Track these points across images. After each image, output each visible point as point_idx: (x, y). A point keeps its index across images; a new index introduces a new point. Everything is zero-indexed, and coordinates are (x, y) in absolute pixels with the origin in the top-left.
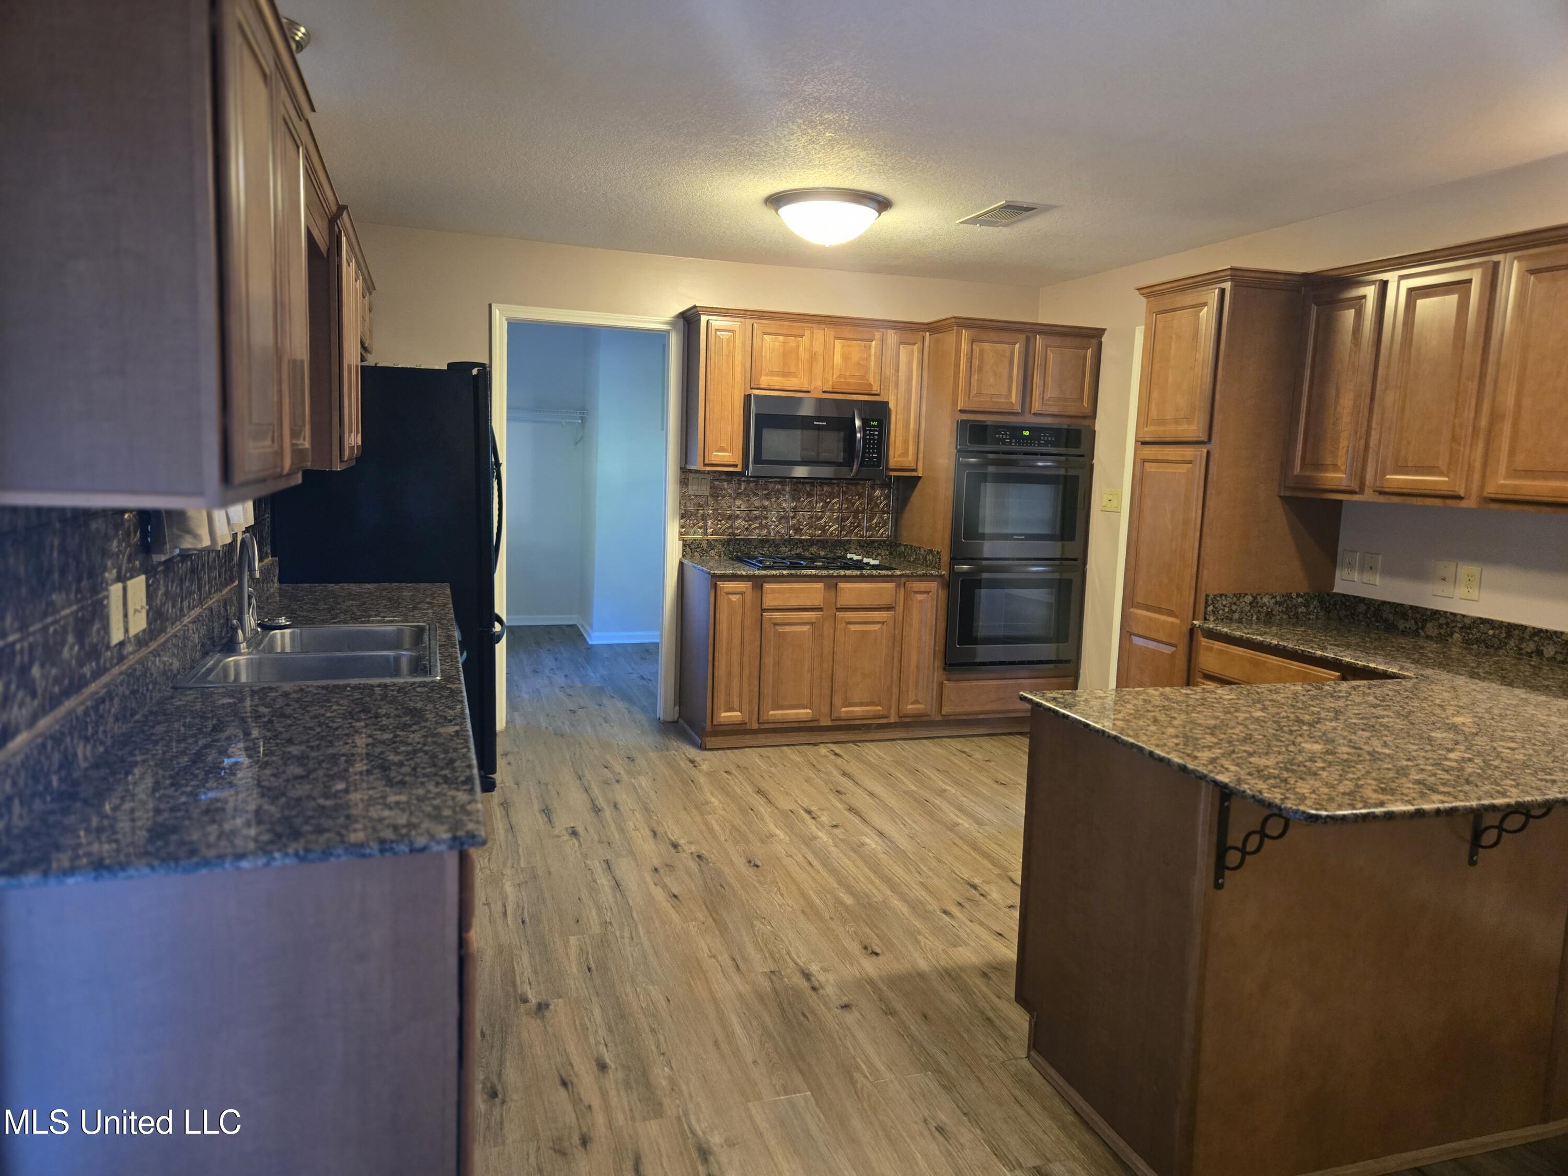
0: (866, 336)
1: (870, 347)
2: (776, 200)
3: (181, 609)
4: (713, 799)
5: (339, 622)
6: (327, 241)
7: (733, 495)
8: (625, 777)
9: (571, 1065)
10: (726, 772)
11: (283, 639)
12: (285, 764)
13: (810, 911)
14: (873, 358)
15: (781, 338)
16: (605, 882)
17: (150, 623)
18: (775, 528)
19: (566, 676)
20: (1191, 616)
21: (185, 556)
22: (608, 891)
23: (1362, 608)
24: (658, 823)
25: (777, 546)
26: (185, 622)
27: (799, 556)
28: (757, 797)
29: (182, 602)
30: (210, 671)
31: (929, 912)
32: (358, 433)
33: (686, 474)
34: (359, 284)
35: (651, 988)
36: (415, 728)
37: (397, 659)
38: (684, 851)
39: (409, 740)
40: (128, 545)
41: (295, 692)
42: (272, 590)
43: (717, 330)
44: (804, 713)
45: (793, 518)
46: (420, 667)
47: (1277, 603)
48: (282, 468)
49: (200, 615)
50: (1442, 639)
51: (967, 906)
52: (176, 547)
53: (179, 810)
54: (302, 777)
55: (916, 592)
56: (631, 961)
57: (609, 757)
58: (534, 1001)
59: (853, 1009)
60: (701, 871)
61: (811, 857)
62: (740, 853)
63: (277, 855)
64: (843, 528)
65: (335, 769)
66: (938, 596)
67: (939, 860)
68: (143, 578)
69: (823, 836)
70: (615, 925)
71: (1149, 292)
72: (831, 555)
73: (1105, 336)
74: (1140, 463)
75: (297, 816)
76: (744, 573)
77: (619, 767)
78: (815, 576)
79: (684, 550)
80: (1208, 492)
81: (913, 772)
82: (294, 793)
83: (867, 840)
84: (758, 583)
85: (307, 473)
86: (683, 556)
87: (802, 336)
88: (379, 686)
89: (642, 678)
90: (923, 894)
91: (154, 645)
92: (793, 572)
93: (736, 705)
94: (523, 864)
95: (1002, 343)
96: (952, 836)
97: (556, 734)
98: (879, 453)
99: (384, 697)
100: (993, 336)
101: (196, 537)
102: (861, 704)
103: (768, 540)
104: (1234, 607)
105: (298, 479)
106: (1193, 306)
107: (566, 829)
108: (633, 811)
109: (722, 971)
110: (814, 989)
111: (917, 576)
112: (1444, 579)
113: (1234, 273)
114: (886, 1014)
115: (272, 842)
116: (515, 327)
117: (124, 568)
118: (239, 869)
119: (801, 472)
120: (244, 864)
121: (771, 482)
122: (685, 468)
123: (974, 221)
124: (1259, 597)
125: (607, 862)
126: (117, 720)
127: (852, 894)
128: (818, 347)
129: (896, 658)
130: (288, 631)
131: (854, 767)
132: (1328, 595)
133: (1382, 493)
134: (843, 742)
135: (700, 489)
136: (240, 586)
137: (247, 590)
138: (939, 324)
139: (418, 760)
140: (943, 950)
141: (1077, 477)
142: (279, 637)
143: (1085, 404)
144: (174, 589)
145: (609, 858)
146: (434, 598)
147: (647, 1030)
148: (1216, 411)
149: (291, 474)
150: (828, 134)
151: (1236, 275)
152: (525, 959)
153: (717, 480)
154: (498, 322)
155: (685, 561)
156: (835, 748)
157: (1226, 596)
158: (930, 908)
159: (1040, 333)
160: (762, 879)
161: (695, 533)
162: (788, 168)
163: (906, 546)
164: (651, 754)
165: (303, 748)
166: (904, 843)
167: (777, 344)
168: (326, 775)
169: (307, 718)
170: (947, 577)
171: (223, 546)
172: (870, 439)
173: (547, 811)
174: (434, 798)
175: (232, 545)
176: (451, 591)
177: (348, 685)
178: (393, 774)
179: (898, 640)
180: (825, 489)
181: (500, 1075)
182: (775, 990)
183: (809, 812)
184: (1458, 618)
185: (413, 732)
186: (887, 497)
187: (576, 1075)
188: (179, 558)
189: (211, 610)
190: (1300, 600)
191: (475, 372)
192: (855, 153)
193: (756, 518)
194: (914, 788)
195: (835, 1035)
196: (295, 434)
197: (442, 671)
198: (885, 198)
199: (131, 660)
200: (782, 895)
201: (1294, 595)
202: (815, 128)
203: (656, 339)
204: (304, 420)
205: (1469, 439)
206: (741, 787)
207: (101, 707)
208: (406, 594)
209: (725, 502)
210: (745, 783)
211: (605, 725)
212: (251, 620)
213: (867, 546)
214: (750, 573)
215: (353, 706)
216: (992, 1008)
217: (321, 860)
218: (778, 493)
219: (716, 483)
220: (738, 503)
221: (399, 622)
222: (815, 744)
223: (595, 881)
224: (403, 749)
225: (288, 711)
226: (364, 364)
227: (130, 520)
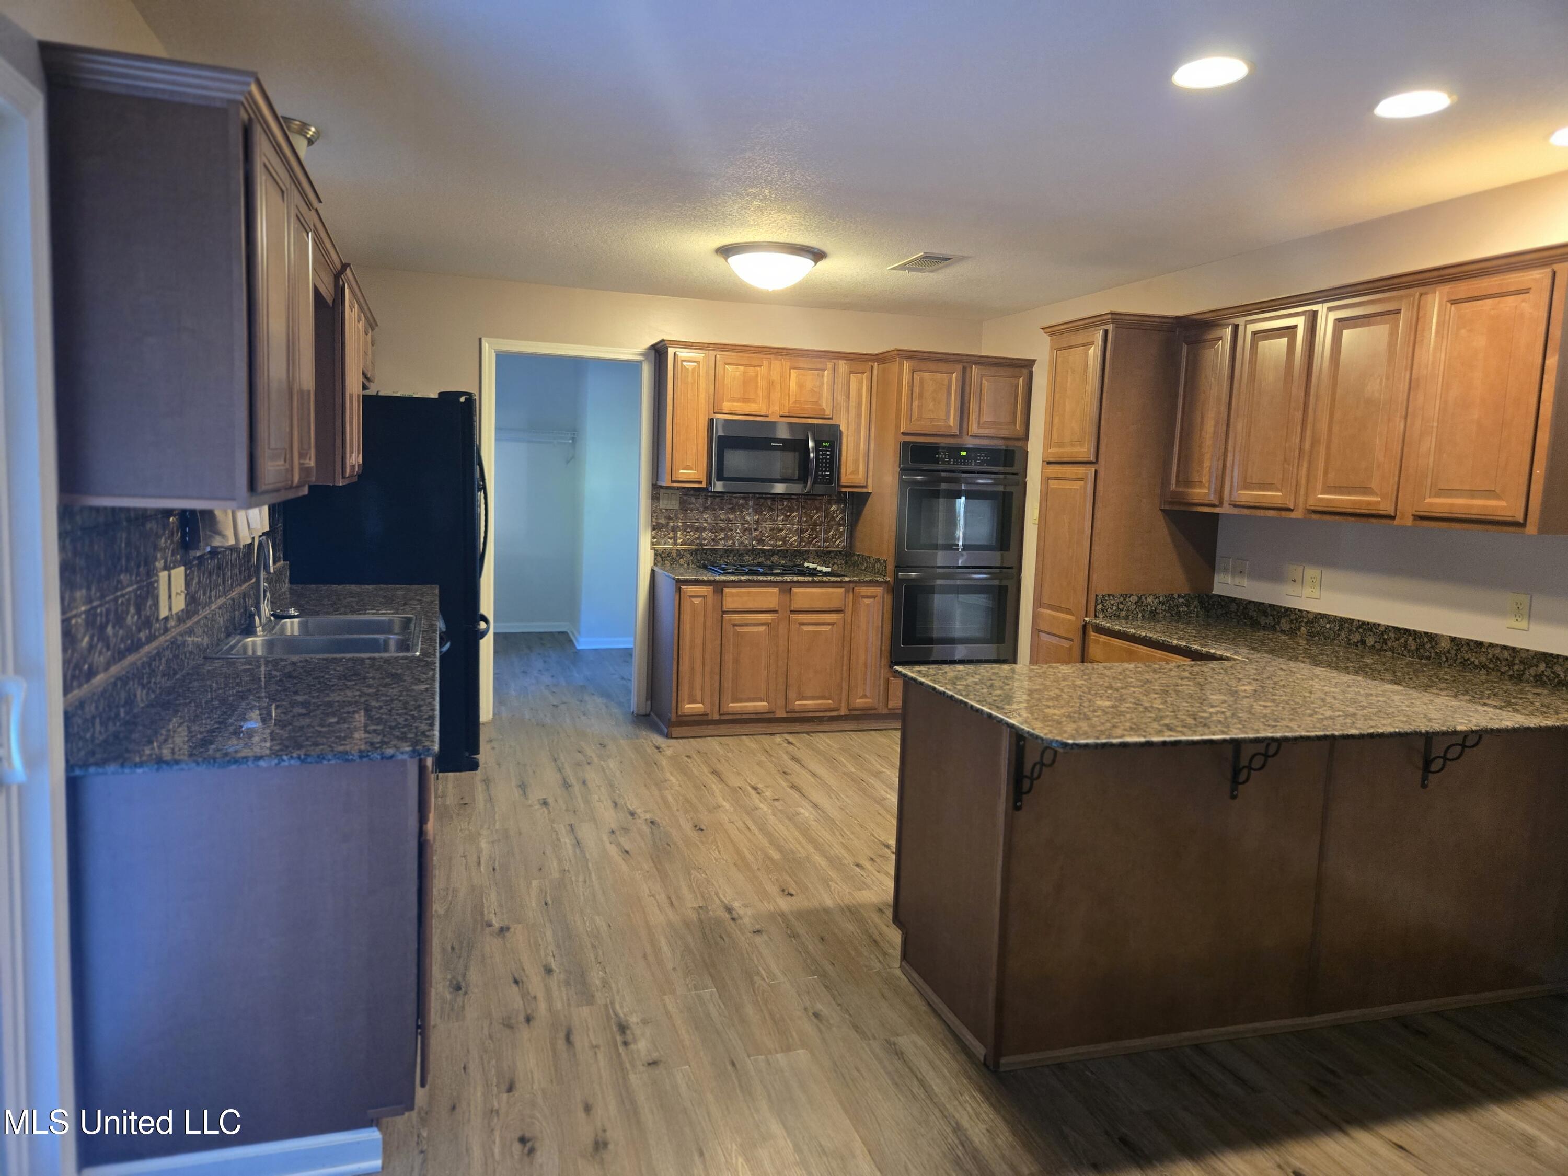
0: (819, 366)
1: (823, 376)
2: (726, 251)
3: (210, 597)
4: (671, 778)
5: (340, 614)
6: (332, 292)
7: (701, 509)
8: (596, 760)
9: (523, 970)
10: (687, 756)
11: (292, 626)
12: (293, 707)
13: (742, 864)
14: (825, 386)
15: (742, 368)
16: (567, 841)
17: (187, 605)
18: (739, 539)
19: (553, 676)
20: (1084, 614)
21: (214, 552)
22: (569, 847)
23: (1234, 607)
24: (620, 796)
25: (741, 555)
26: (213, 608)
27: (760, 565)
28: (712, 777)
29: (210, 591)
30: (232, 648)
31: (844, 865)
32: (359, 453)
33: (657, 491)
34: (361, 326)
35: (597, 918)
36: (394, 686)
37: (386, 642)
38: (639, 818)
39: (389, 694)
40: (172, 542)
41: (301, 662)
42: (283, 590)
43: (683, 361)
44: (761, 705)
45: (756, 530)
46: (404, 646)
47: (1160, 602)
48: (292, 482)
49: (225, 603)
50: (1293, 633)
51: (877, 860)
52: (207, 545)
53: (214, 732)
54: (304, 715)
55: (863, 597)
56: (582, 898)
57: (583, 744)
58: (497, 925)
59: (764, 933)
60: (652, 833)
61: (750, 823)
62: (688, 820)
63: (285, 758)
64: (801, 539)
65: (330, 710)
66: (883, 601)
67: (861, 826)
68: (182, 568)
69: (764, 807)
70: (572, 872)
71: (1052, 331)
72: (789, 563)
73: (1035, 366)
74: (1046, 479)
75: (301, 736)
76: (705, 578)
77: (590, 752)
78: (771, 581)
79: (655, 559)
80: (1096, 506)
81: (856, 758)
82: (297, 724)
83: (802, 811)
84: (719, 587)
85: (310, 487)
86: (655, 564)
87: (760, 366)
88: (369, 658)
89: (623, 678)
90: (843, 853)
91: (189, 623)
92: (751, 578)
93: (699, 698)
94: (497, 827)
95: (941, 372)
96: (878, 807)
97: (538, 725)
98: (831, 471)
99: (372, 666)
100: (932, 366)
101: (224, 536)
102: (813, 698)
103: (732, 550)
104: (1121, 606)
105: (305, 491)
106: (1084, 345)
107: (539, 800)
108: (599, 787)
109: (658, 906)
110: (733, 919)
111: (864, 582)
112: (1294, 581)
113: (1114, 316)
114: (790, 937)
115: (281, 750)
116: (503, 359)
117: (169, 560)
118: (258, 766)
119: (779, 488)
120: (262, 763)
121: (735, 497)
122: (656, 484)
123: (903, 267)
124: (1143, 598)
125: (571, 825)
126: (164, 675)
127: (781, 851)
128: (775, 376)
129: (845, 658)
130: (296, 620)
131: (803, 754)
132: (1207, 596)
133: (1235, 506)
134: (798, 733)
135: (670, 503)
136: (258, 581)
137: (263, 585)
138: (884, 355)
139: (394, 705)
140: (849, 893)
141: (1012, 493)
142: (289, 625)
143: (1018, 427)
144: (205, 580)
145: (573, 822)
146: (423, 597)
147: (589, 946)
148: (1102, 435)
149: (299, 486)
150: (755, 203)
151: (1117, 318)
152: (493, 896)
153: (686, 495)
154: (487, 354)
155: (656, 569)
156: (791, 738)
157: (1113, 596)
158: (846, 862)
159: (975, 363)
160: (704, 839)
161: (665, 544)
162: (729, 227)
163: (859, 555)
164: (622, 741)
165: (306, 697)
166: (834, 813)
167: (738, 373)
168: (322, 713)
169: (310, 679)
170: (892, 583)
171: (245, 546)
172: (823, 459)
173: (523, 787)
174: (403, 728)
175: (250, 546)
176: (440, 591)
177: (344, 658)
178: (373, 713)
179: (847, 641)
180: (785, 503)
181: (464, 976)
182: (700, 921)
183: (755, 789)
184: (1304, 614)
185: (393, 688)
186: (843, 511)
187: (527, 977)
188: (208, 556)
189: (233, 600)
190: (1181, 600)
191: (462, 399)
192: (782, 217)
193: (722, 530)
194: (853, 770)
195: (744, 952)
196: (302, 455)
197: (422, 649)
198: (819, 250)
199: (173, 632)
200: (719, 852)
201: (1176, 596)
202: (743, 198)
203: (628, 368)
204: (309, 444)
205: (1296, 461)
206: (699, 769)
207: (154, 663)
208: (400, 593)
209: (694, 515)
210: (702, 765)
211: (583, 718)
212: (266, 610)
213: (824, 556)
214: (712, 578)
215: (346, 671)
216: (881, 934)
217: (317, 762)
218: (742, 508)
219: (685, 498)
220: (706, 516)
221: (389, 614)
222: (772, 734)
223: (559, 840)
224: (383, 698)
225: (295, 674)
226: (367, 392)
227: (173, 523)
